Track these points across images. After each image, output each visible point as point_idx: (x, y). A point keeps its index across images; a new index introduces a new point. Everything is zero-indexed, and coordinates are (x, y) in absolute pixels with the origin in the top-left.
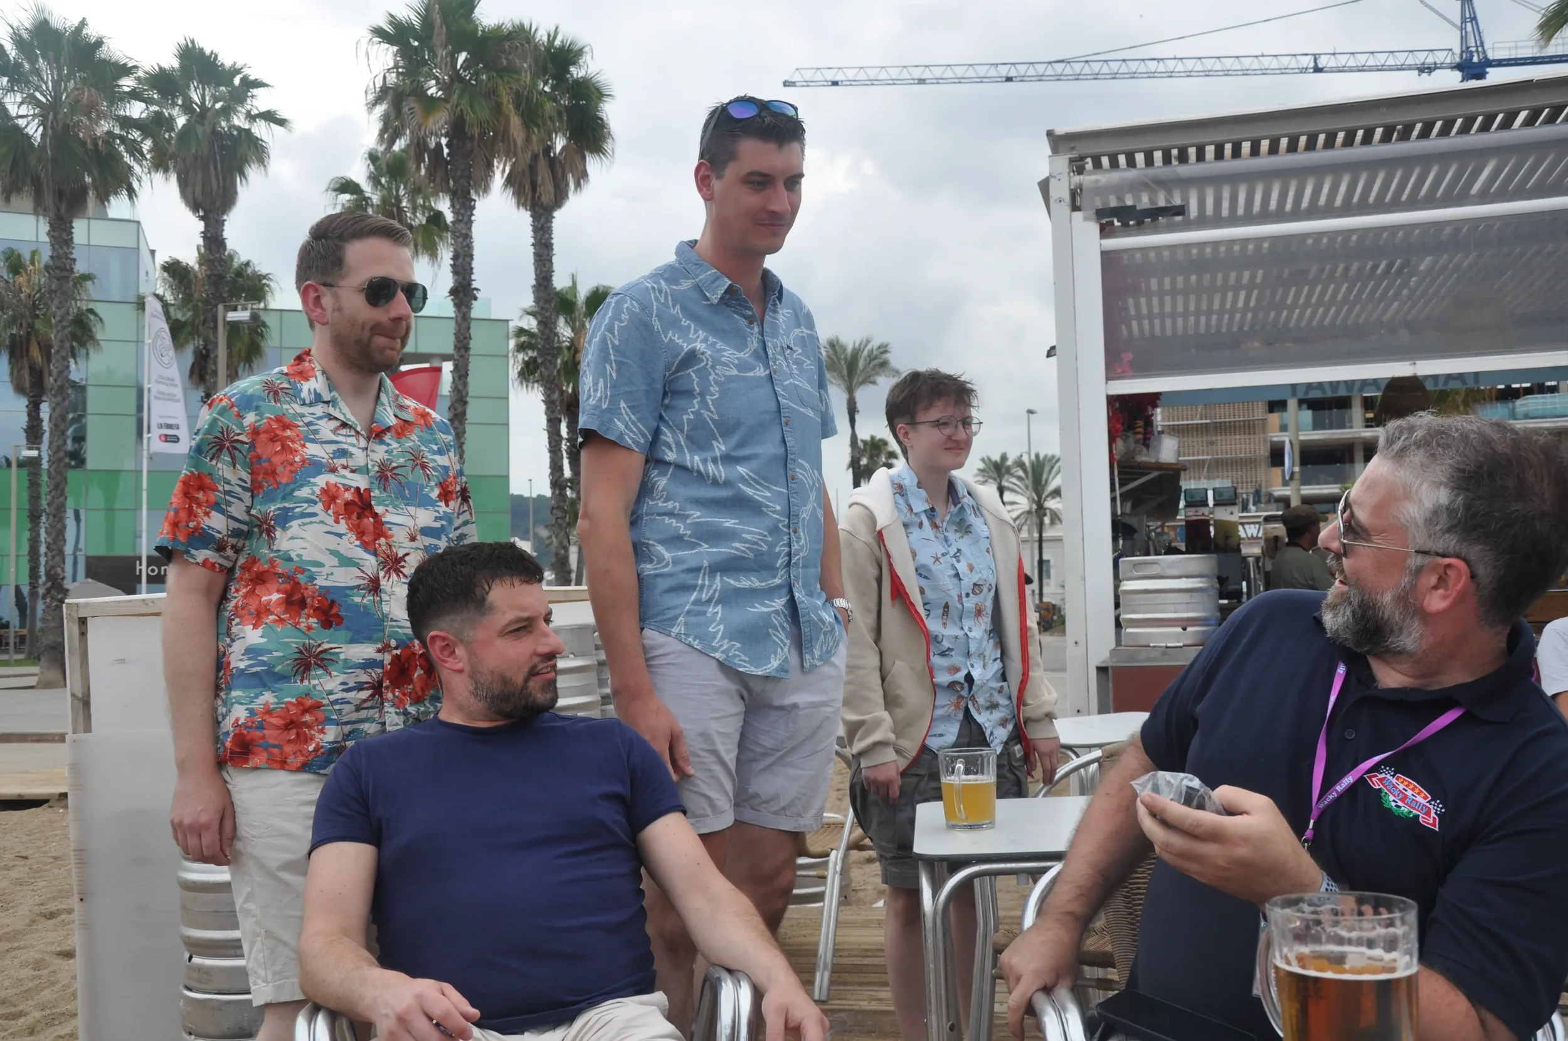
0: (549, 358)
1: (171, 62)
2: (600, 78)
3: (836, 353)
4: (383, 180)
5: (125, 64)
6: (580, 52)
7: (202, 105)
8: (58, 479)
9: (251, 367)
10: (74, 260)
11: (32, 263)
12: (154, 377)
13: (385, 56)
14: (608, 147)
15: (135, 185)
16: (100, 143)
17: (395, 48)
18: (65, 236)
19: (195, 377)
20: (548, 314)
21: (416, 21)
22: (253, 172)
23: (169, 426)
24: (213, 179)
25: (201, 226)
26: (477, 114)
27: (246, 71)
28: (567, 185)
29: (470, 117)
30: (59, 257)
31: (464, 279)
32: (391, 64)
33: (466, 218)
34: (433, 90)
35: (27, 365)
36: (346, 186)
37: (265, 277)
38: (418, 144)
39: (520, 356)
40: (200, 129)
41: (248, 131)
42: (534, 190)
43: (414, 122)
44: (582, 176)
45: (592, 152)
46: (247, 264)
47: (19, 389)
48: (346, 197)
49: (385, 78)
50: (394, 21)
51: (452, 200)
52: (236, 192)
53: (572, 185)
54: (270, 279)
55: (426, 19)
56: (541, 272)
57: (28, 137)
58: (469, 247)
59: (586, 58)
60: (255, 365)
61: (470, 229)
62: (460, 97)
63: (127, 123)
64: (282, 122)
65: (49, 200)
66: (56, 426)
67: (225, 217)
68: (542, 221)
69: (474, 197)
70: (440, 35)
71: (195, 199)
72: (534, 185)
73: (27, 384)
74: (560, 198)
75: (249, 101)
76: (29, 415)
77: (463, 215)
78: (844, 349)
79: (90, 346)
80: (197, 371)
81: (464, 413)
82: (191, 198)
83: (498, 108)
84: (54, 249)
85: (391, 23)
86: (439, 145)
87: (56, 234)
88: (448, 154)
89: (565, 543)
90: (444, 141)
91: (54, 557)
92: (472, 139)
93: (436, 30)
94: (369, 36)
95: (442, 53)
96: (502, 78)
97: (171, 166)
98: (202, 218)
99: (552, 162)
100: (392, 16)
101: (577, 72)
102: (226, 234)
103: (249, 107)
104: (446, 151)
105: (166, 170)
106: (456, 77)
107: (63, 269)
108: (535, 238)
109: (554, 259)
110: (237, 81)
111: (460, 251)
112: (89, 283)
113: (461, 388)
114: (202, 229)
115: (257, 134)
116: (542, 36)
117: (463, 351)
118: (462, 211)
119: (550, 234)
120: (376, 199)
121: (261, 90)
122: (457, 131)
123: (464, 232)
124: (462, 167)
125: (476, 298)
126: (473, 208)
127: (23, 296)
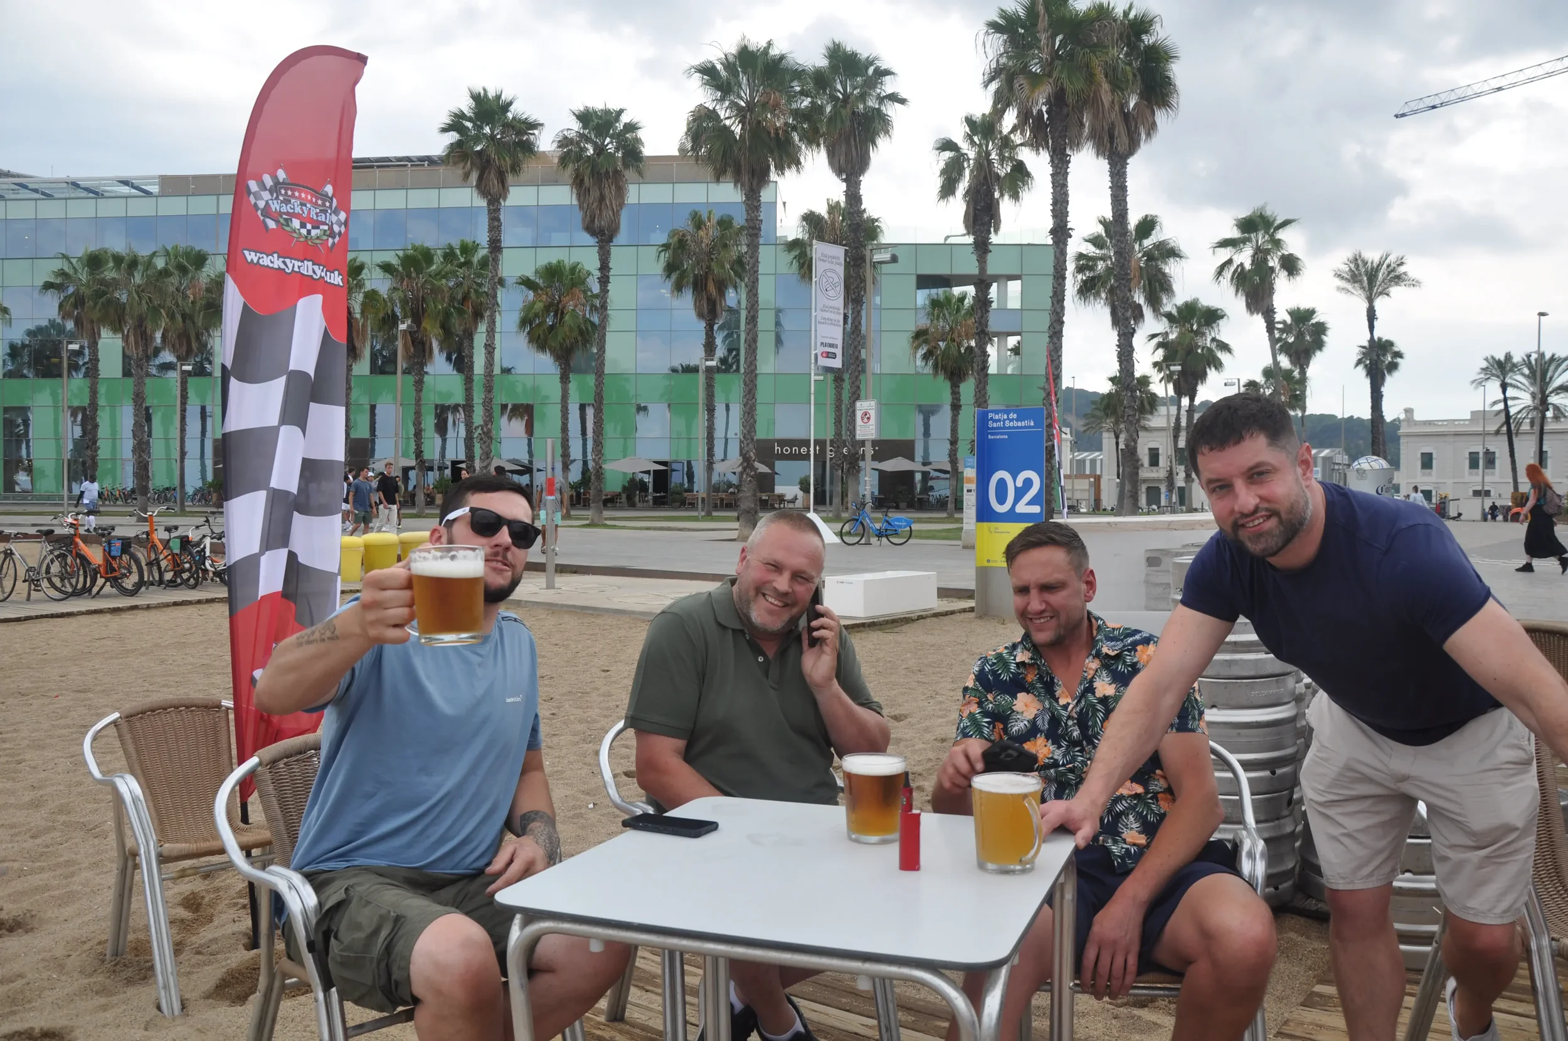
0: (1124, 282)
1: (822, 62)
2: (1167, 43)
3: (1357, 266)
4: (976, 139)
5: (797, 70)
6: (1151, 22)
7: (845, 94)
8: (750, 387)
10: (761, 221)
11: (709, 221)
12: (820, 306)
13: (997, 43)
14: (1173, 101)
15: (802, 159)
16: (780, 132)
17: (1005, 37)
18: (755, 204)
20: (1123, 246)
21: (1022, 13)
22: (882, 142)
23: (831, 346)
24: (853, 149)
25: (844, 186)
26: (1074, 86)
27: (878, 63)
28: (1139, 135)
29: (1069, 87)
30: (752, 220)
31: (1062, 221)
32: (1002, 50)
33: (1063, 171)
34: (1036, 69)
35: (705, 297)
36: (947, 145)
37: (877, 220)
38: (1026, 113)
39: (1080, 277)
40: (843, 112)
41: (879, 110)
42: (1112, 143)
43: (1023, 96)
44: (1152, 127)
45: (1159, 107)
47: (700, 315)
48: (948, 155)
49: (998, 61)
50: (1004, 14)
51: (1051, 157)
52: (869, 158)
53: (1143, 136)
55: (1031, 10)
56: (1117, 210)
57: (733, 132)
58: (1066, 194)
59: (1157, 27)
61: (1066, 179)
62: (1061, 72)
63: (796, 113)
64: (903, 101)
65: (746, 178)
66: (749, 346)
67: (861, 178)
68: (1118, 167)
69: (1068, 152)
70: (1043, 22)
71: (840, 167)
72: (1112, 137)
73: (706, 311)
74: (1133, 147)
75: (879, 86)
77: (1061, 168)
78: (1365, 263)
81: (1061, 331)
82: (837, 165)
83: (1090, 77)
84: (748, 214)
85: (1001, 17)
86: (1040, 111)
87: (750, 202)
88: (1048, 119)
89: (1135, 436)
90: (1044, 109)
91: (748, 444)
92: (1067, 106)
93: (1041, 16)
94: (985, 29)
95: (1043, 37)
96: (1094, 53)
97: (822, 141)
98: (844, 180)
99: (1126, 116)
100: (1002, 10)
101: (1148, 40)
102: (861, 192)
103: (878, 91)
104: (1046, 116)
105: (818, 145)
106: (1055, 55)
107: (754, 228)
108: (1112, 183)
109: (1128, 199)
110: (871, 71)
111: (1059, 198)
113: (1059, 310)
114: (845, 189)
115: (885, 111)
116: (1119, 11)
117: (1060, 280)
118: (1060, 165)
119: (1125, 178)
120: (972, 154)
121: (887, 78)
122: (1057, 101)
123: (1061, 182)
124: (1060, 129)
125: (1070, 236)
126: (1069, 162)
127: (703, 245)
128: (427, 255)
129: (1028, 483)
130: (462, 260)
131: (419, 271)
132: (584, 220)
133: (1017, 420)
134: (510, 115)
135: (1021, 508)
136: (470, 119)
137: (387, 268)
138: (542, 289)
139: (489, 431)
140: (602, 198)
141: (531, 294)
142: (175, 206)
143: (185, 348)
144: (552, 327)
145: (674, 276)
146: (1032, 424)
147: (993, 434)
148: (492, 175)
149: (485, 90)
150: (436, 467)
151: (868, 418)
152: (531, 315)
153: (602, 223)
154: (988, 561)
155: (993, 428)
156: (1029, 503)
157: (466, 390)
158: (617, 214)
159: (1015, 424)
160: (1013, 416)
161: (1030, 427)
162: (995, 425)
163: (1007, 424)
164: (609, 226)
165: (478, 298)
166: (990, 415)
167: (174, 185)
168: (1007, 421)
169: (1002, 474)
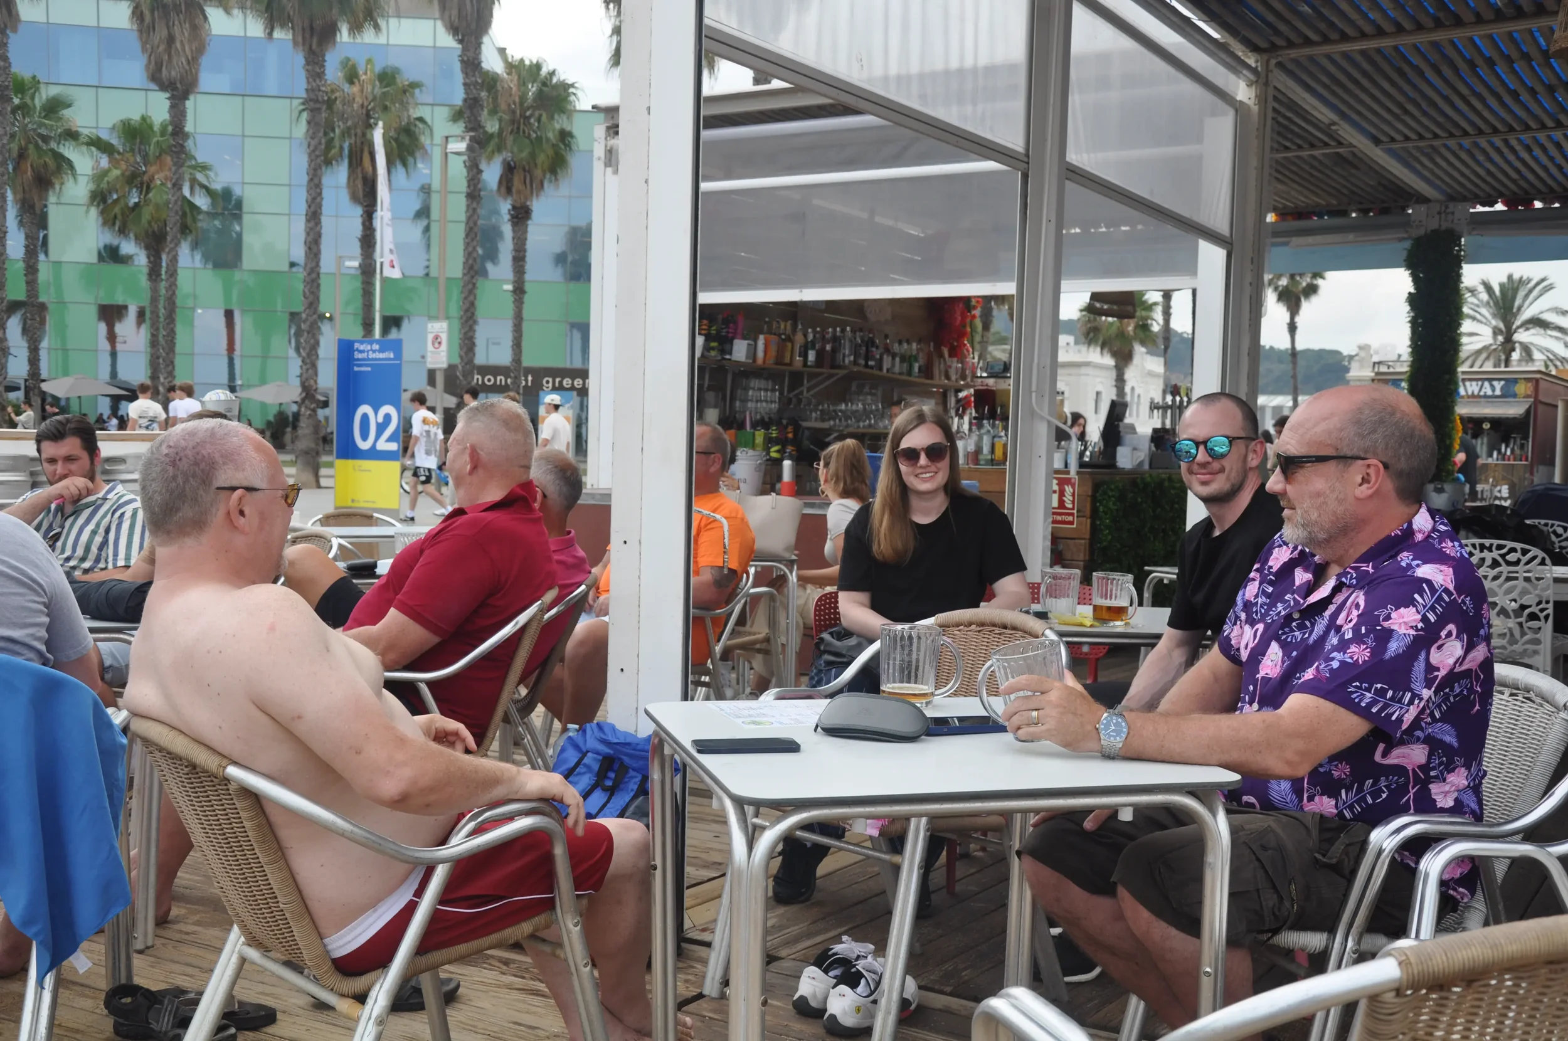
9: (556, 180)
18: (318, 70)
19: (503, 190)
30: (313, 90)
35: (360, 176)
46: (552, 73)
47: (354, 198)
52: (491, 15)
54: (576, 88)
60: (559, 176)
73: (361, 194)
76: (363, 224)
79: (418, 155)
80: (504, 183)
82: (450, 22)
87: (310, 68)
98: (460, 41)
112: (417, 91)
114: (460, 52)
127: (355, 106)
129: (388, 417)
130: (16, 101)
132: (147, 67)
133: (381, 351)
135: (383, 445)
138: (119, 153)
140: (171, 40)
141: (104, 162)
144: (137, 205)
146: (392, 356)
147: (359, 365)
151: (440, 343)
152: (104, 185)
153: (172, 72)
154: (353, 501)
155: (358, 360)
156: (389, 440)
157: (28, 283)
158: (193, 61)
159: (381, 355)
160: (376, 347)
161: (390, 359)
162: (364, 355)
163: (372, 355)
164: (182, 77)
165: (40, 157)
166: (356, 345)
168: (370, 352)
169: (365, 409)
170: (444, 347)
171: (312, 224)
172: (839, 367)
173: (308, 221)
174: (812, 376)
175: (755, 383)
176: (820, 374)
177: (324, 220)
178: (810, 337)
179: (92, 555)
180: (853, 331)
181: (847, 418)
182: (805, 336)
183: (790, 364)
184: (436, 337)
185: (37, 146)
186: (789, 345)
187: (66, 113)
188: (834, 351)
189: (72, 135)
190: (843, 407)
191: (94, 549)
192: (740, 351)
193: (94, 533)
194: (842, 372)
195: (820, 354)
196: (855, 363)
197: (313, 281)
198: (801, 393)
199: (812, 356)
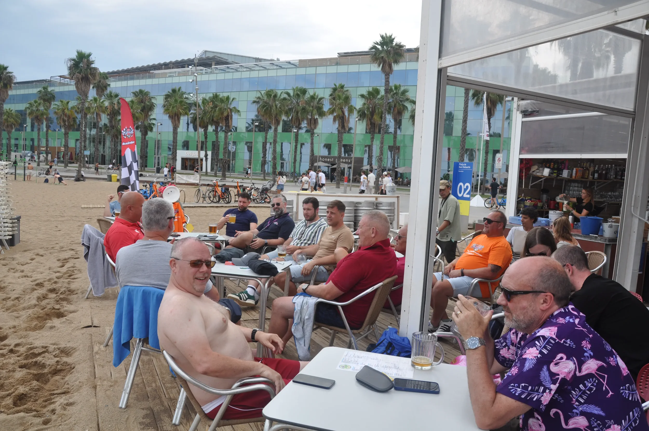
128: (377, 91)
129: (467, 187)
130: (395, 92)
131: (374, 97)
133: (466, 166)
134: (394, 43)
135: (465, 196)
136: (379, 45)
137: (362, 96)
139: (381, 158)
142: (301, 71)
143: (298, 123)
145: (476, 98)
147: (460, 170)
148: (387, 66)
149: (386, 34)
150: (387, 170)
155: (460, 168)
156: (467, 194)
157: (394, 141)
159: (467, 167)
160: (465, 165)
161: (469, 169)
162: (462, 167)
165: (399, 106)
166: (460, 164)
167: (304, 63)
168: (464, 166)
169: (461, 184)
170: (501, 162)
171: (464, 124)
172: (608, 179)
173: (463, 123)
174: (598, 182)
175: (573, 184)
176: (600, 182)
177: (468, 122)
178: (596, 168)
179: (311, 239)
180: (615, 166)
181: (611, 198)
182: (594, 168)
183: (587, 178)
184: (499, 159)
185: (399, 103)
186: (587, 172)
187: (407, 94)
188: (606, 173)
189: (407, 99)
190: (610, 193)
191: (312, 238)
192: (565, 174)
193: (312, 232)
194: (610, 181)
195: (600, 176)
196: (616, 178)
197: (463, 141)
198: (594, 188)
199: (596, 175)
